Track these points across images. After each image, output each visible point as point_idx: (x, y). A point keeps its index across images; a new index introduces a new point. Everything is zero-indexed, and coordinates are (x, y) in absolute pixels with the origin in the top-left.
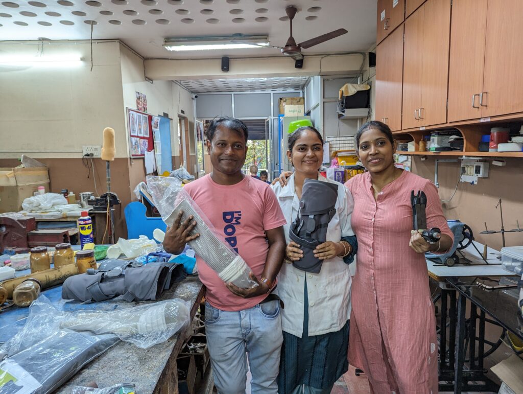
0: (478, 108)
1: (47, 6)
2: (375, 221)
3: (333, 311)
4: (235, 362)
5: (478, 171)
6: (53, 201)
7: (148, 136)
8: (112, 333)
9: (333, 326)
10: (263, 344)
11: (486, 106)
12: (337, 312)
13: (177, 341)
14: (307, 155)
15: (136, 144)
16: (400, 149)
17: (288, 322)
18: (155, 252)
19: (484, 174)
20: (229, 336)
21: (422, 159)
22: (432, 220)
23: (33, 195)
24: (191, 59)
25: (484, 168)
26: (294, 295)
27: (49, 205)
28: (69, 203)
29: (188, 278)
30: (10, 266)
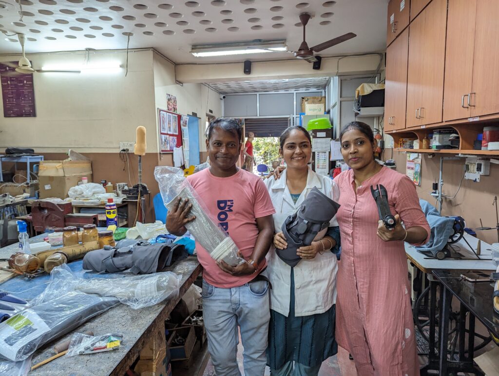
0: (468, 108)
1: (91, 22)
2: (354, 212)
3: (319, 294)
4: (226, 333)
5: (479, 169)
6: (93, 190)
7: (177, 134)
8: (114, 297)
9: (318, 308)
10: (250, 319)
11: (474, 106)
12: (322, 296)
13: (165, 307)
14: (295, 152)
15: (165, 141)
16: (408, 146)
17: (277, 302)
18: (164, 234)
19: (485, 172)
20: (220, 310)
21: (429, 157)
22: (407, 213)
23: (78, 185)
24: (217, 64)
25: (485, 165)
26: (283, 278)
27: (90, 193)
28: (107, 192)
29: (189, 257)
30: (48, 242)
